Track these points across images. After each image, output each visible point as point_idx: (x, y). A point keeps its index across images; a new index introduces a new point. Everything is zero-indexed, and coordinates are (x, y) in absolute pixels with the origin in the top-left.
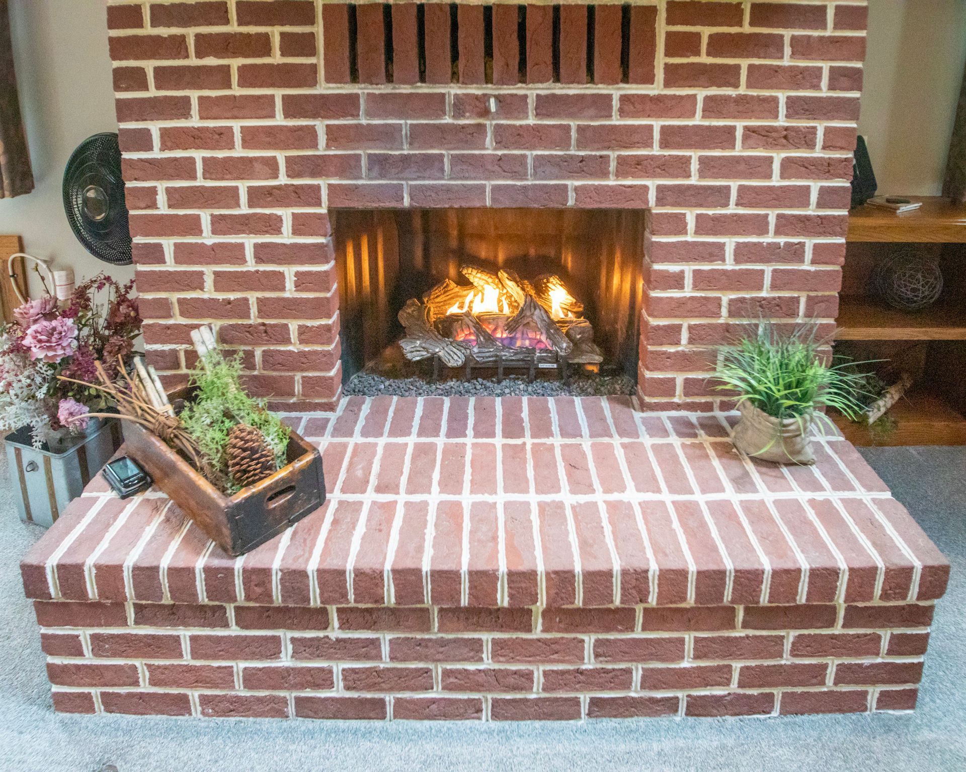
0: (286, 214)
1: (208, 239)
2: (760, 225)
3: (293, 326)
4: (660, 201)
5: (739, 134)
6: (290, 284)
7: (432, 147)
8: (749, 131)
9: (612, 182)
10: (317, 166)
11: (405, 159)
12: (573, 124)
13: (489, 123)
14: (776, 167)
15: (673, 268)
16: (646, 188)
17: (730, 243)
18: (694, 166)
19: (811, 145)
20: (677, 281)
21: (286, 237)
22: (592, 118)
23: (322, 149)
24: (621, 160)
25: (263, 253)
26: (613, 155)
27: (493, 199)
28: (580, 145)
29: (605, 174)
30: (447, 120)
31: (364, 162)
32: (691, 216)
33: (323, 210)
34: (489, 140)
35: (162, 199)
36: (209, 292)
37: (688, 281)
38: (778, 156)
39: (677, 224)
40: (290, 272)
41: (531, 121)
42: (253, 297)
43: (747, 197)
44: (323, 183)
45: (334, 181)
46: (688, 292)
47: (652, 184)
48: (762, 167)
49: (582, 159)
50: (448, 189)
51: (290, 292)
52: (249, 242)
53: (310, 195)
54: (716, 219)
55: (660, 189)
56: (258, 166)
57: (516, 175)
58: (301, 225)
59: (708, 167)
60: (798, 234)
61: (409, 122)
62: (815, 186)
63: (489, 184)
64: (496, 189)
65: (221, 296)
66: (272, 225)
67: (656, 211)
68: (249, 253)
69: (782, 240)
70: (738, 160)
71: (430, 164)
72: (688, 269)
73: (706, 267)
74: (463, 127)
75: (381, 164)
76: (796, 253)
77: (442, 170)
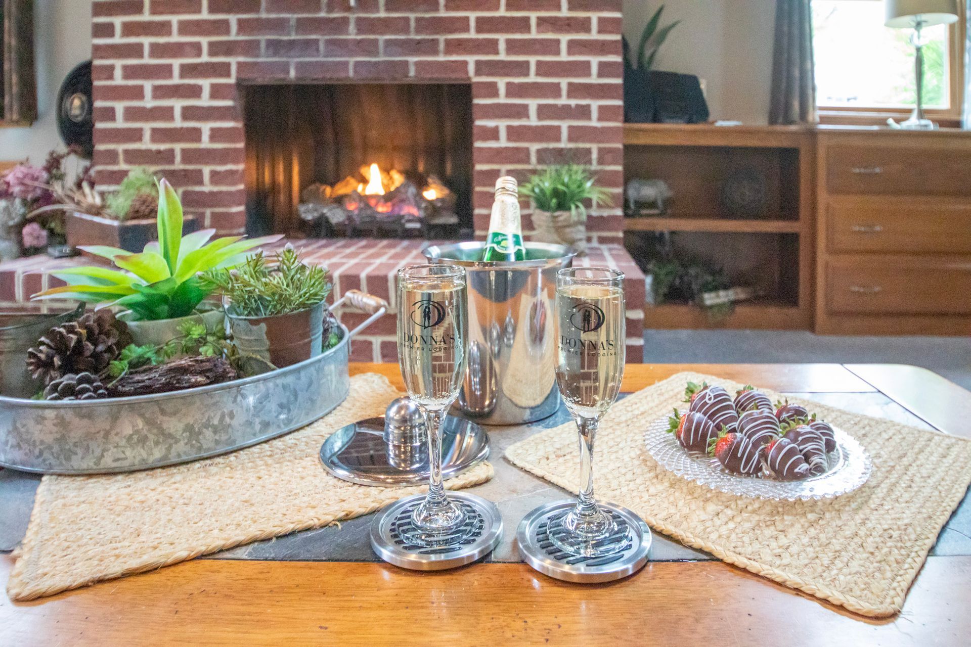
0: (206, 84)
1: (149, 102)
2: (554, 90)
3: (206, 170)
4: (478, 72)
5: (533, 22)
6: (205, 136)
7: (310, 34)
8: (541, 21)
9: (441, 58)
10: (229, 48)
11: (292, 43)
12: (412, 16)
13: (352, 17)
14: (564, 47)
15: (490, 123)
16: (465, 63)
17: (533, 104)
18: (502, 46)
19: (588, 30)
20: (493, 134)
21: (205, 101)
22: (426, 11)
23: (233, 36)
24: (448, 43)
25: (189, 113)
26: (442, 38)
27: (355, 72)
28: (418, 31)
29: (435, 52)
30: (323, 14)
31: (263, 45)
32: (502, 83)
33: (232, 80)
34: (352, 27)
35: (118, 73)
36: (146, 144)
37: (503, 134)
38: (564, 39)
39: (492, 90)
40: (206, 127)
41: (382, 14)
42: (178, 147)
43: (544, 69)
44: (233, 61)
45: (241, 59)
46: (503, 142)
47: (471, 60)
48: (552, 47)
49: (419, 42)
50: (322, 64)
51: (206, 143)
52: (178, 104)
53: (223, 70)
54: (521, 85)
55: (478, 63)
56: (188, 49)
57: (370, 53)
58: (216, 92)
59: (512, 46)
60: (584, 98)
61: (296, 16)
62: (595, 61)
63: (352, 60)
64: (357, 64)
65: (155, 147)
66: (195, 92)
67: (476, 80)
68: (177, 113)
69: (573, 102)
70: (535, 41)
71: (309, 46)
72: (502, 124)
73: (516, 123)
74: (334, 19)
75: (275, 46)
76: (584, 112)
77: (317, 50)
